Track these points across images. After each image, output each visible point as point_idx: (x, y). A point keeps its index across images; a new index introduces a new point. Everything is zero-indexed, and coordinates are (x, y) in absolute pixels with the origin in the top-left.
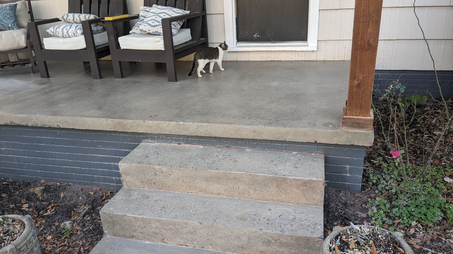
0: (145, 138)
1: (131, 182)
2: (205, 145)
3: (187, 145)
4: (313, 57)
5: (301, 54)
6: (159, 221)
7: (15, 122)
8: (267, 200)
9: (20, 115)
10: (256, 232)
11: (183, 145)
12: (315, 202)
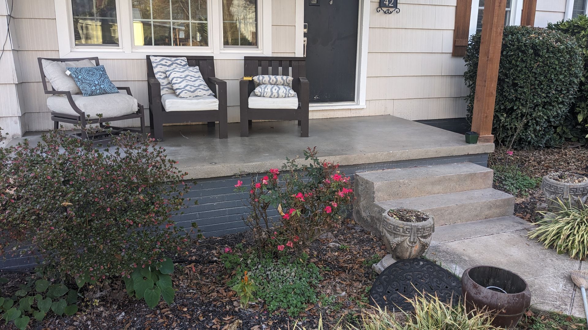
0: (358, 170)
1: (381, 197)
2: (401, 168)
3: (389, 170)
4: (362, 114)
5: (353, 111)
6: (431, 210)
7: (246, 171)
8: (465, 191)
9: (254, 163)
10: (485, 202)
11: (386, 170)
12: (488, 186)
